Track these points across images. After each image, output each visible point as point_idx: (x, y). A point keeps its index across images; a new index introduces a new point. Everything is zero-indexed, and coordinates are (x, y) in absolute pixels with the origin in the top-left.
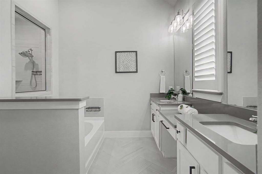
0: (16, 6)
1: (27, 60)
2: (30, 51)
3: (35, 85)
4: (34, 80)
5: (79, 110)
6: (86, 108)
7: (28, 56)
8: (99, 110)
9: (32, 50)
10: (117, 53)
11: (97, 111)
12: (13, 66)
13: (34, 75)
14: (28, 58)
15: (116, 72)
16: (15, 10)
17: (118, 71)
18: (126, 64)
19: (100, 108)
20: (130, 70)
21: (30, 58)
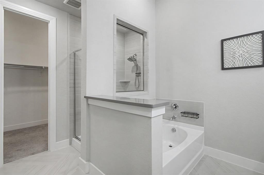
0: (118, 19)
1: (132, 64)
2: (135, 56)
3: (138, 85)
4: (138, 81)
5: (152, 119)
6: (181, 113)
7: (133, 61)
8: (197, 117)
9: (136, 55)
10: (224, 42)
11: (195, 118)
12: (114, 70)
13: (137, 77)
14: (133, 62)
15: (223, 68)
16: (117, 22)
17: (226, 66)
18: (241, 55)
19: (199, 114)
20: (248, 63)
21: (135, 62)
